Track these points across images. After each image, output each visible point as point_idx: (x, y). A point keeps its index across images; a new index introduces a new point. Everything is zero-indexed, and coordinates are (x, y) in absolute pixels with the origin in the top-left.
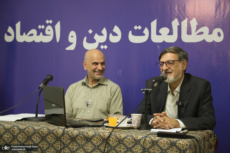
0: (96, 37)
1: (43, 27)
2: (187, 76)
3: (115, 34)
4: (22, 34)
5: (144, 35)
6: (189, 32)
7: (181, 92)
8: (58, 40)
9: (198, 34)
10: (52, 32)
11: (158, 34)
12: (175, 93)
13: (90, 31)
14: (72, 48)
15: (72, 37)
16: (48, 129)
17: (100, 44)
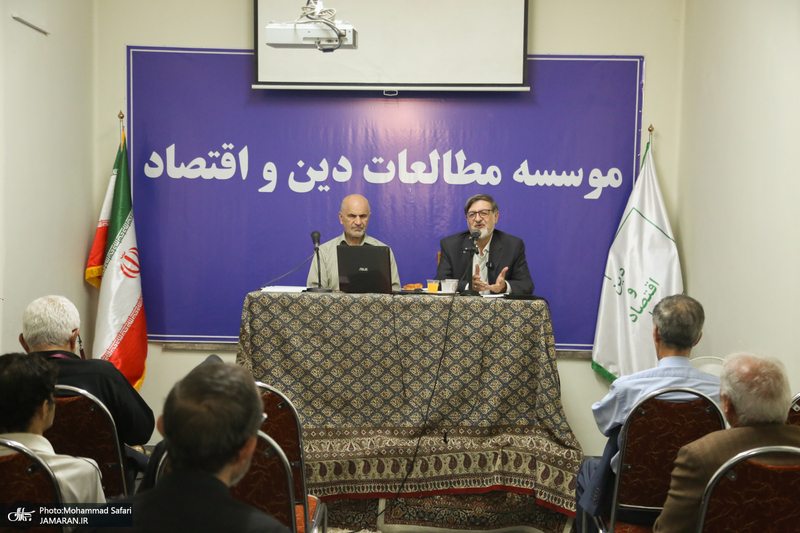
0: (311, 172)
1: (217, 154)
2: (497, 233)
3: (341, 169)
4: (177, 165)
5: (387, 171)
6: (454, 169)
7: (491, 252)
8: (244, 176)
9: (467, 173)
10: (233, 163)
11: (409, 170)
12: (484, 253)
13: (301, 164)
14: (269, 188)
15: (269, 171)
16: (332, 298)
17: (318, 184)
